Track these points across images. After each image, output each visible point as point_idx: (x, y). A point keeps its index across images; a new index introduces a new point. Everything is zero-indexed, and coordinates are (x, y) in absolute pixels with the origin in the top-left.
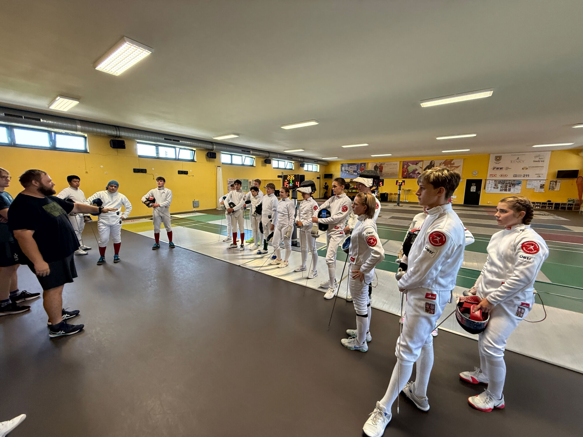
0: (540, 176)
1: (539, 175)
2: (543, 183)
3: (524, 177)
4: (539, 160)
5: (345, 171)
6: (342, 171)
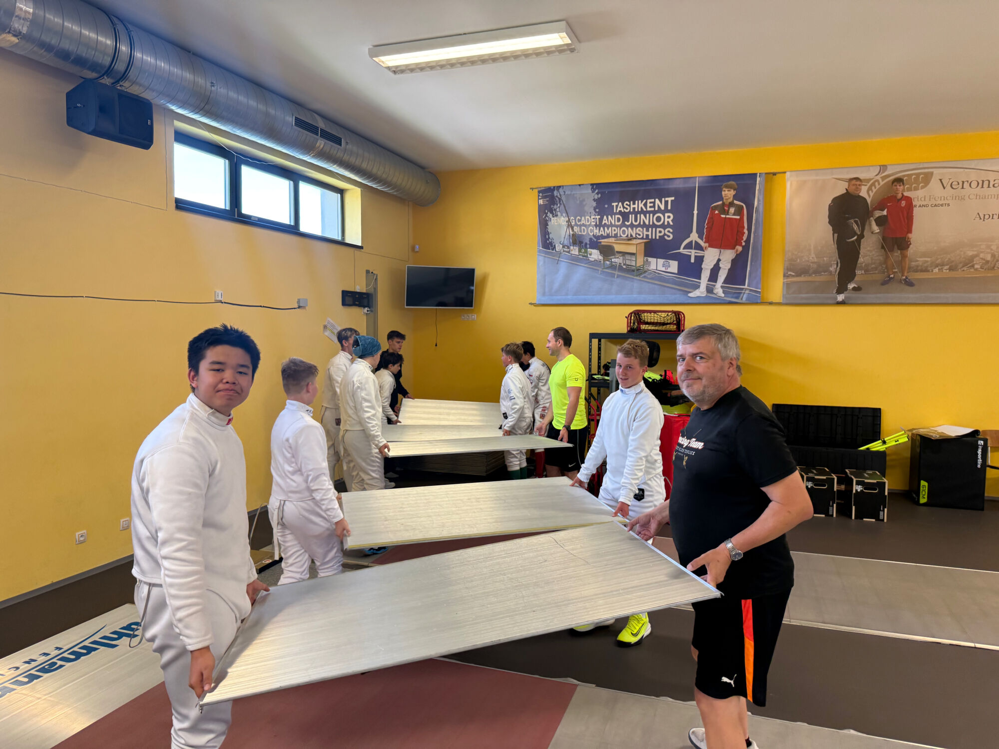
5: (572, 247)
6: (551, 243)
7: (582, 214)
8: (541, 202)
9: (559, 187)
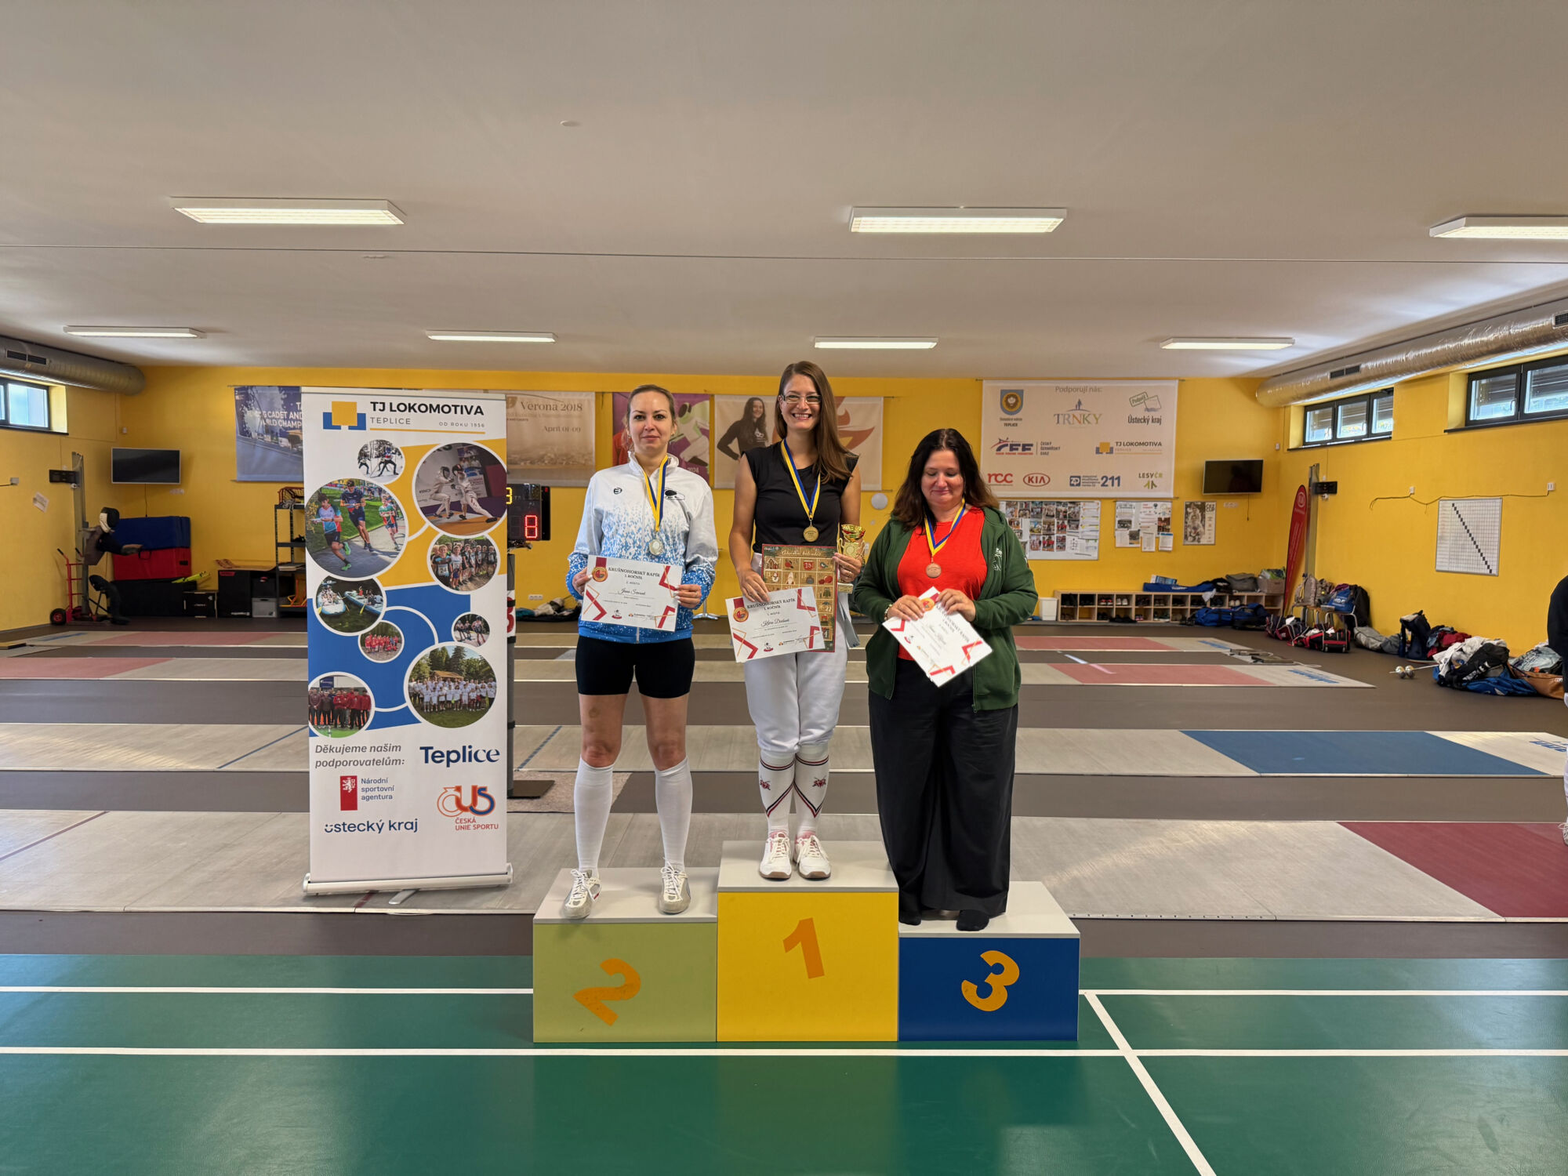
0: (1153, 484)
1: (1150, 479)
2: (1164, 513)
3: (1103, 485)
4: (1147, 415)
5: (265, 436)
6: (247, 432)
7: (272, 408)
8: (237, 397)
9: (252, 387)
